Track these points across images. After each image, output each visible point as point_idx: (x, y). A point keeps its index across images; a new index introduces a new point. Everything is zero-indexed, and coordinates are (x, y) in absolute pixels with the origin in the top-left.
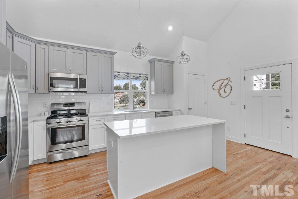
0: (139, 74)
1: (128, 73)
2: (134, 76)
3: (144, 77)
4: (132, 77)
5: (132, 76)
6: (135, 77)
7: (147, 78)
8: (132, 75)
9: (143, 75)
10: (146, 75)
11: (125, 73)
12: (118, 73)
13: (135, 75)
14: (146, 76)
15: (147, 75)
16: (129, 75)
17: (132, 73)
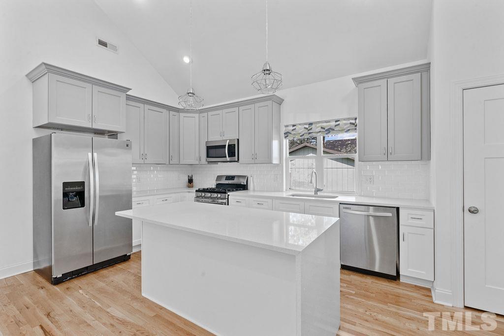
0: (336, 121)
1: (311, 124)
2: (322, 128)
3: (346, 124)
4: (319, 129)
5: (318, 127)
6: (324, 128)
7: (356, 126)
8: (320, 124)
9: (344, 122)
10: (352, 119)
11: (305, 124)
12: (294, 126)
13: (324, 125)
14: (353, 121)
15: (356, 119)
16: (313, 126)
17: (319, 122)
